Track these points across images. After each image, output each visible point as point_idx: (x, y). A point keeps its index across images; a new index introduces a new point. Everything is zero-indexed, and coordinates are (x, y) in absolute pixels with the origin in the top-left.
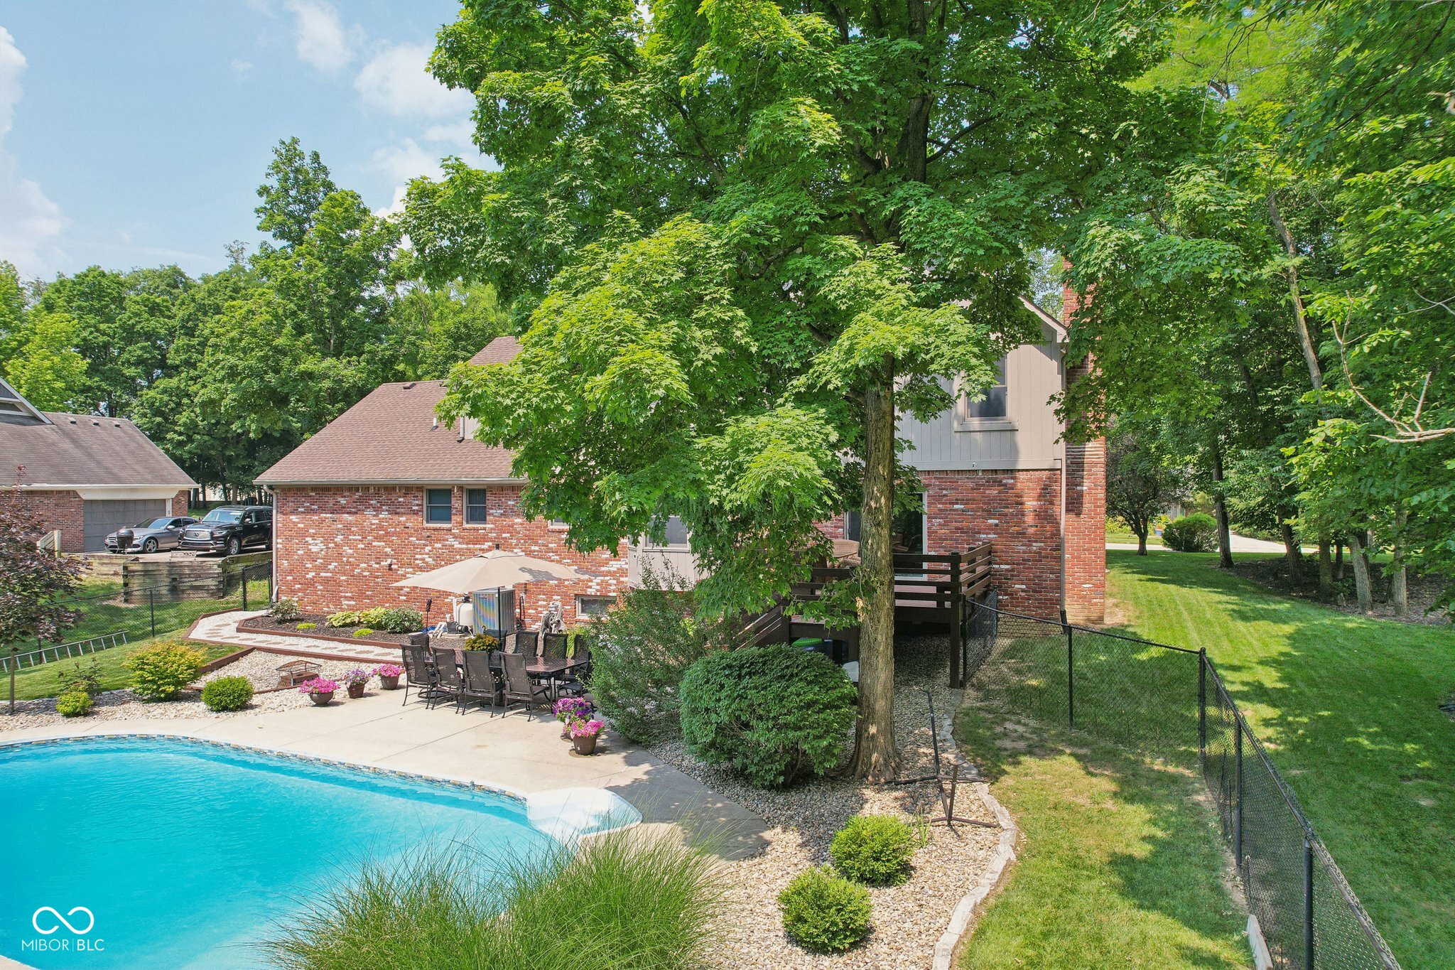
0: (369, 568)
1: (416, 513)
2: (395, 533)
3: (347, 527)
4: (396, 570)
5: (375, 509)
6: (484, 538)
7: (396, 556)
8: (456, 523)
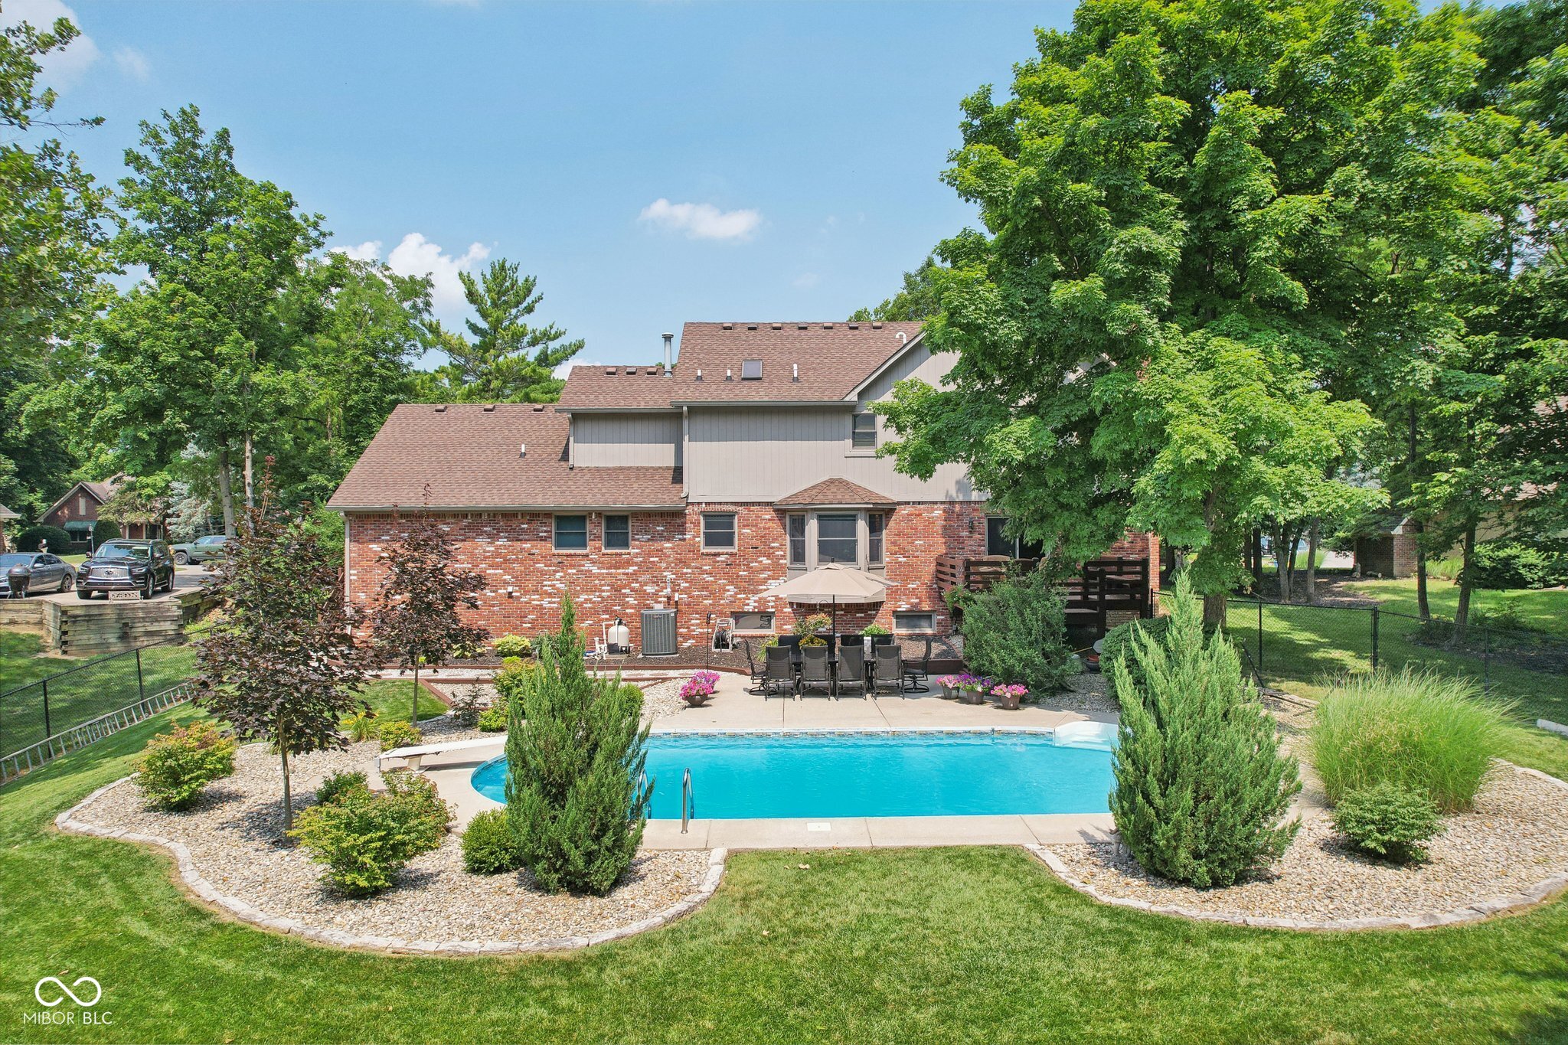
0: (482, 597)
1: (542, 539)
2: (516, 560)
4: (518, 598)
5: (489, 536)
6: (629, 563)
7: (519, 581)
8: (595, 547)
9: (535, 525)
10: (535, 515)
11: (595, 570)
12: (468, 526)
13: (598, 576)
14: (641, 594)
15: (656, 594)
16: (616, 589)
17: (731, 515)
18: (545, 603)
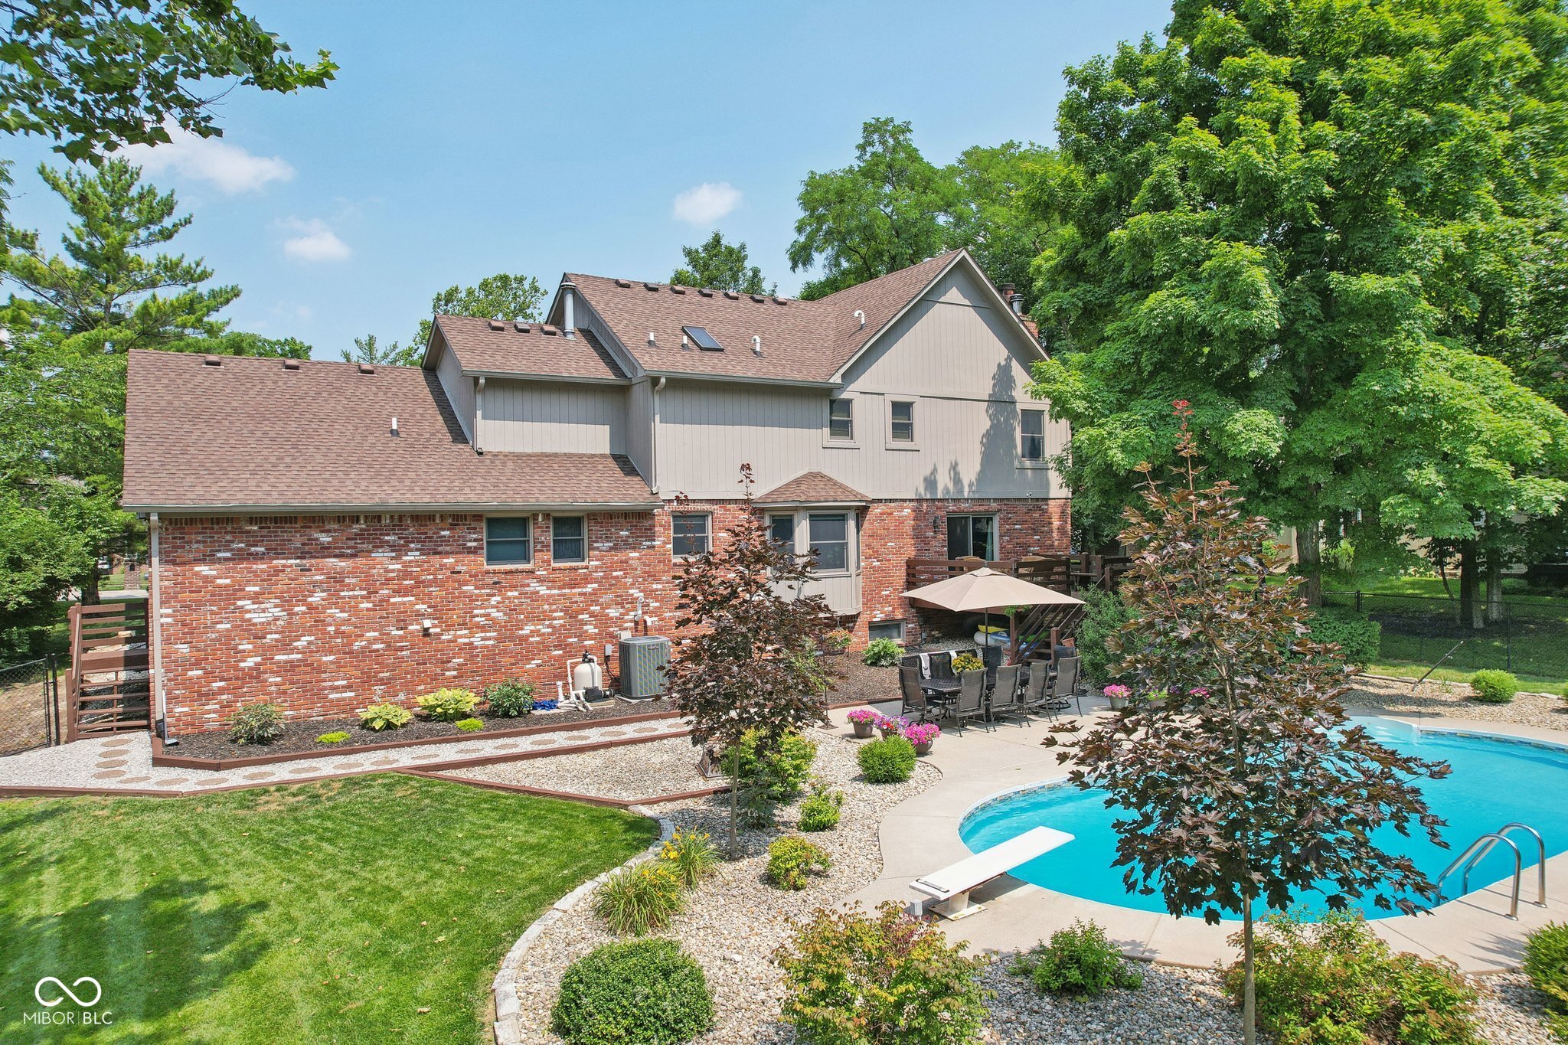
0: (385, 638)
1: (474, 551)
2: (435, 582)
3: (337, 580)
4: (438, 635)
5: (393, 547)
6: (586, 580)
7: (437, 614)
8: (542, 562)
9: (460, 531)
10: (459, 518)
11: (543, 591)
12: (361, 535)
13: (547, 599)
14: (602, 620)
15: (620, 619)
16: (571, 615)
17: (703, 516)
18: (477, 640)
